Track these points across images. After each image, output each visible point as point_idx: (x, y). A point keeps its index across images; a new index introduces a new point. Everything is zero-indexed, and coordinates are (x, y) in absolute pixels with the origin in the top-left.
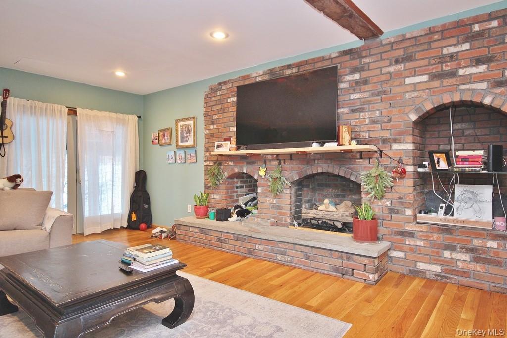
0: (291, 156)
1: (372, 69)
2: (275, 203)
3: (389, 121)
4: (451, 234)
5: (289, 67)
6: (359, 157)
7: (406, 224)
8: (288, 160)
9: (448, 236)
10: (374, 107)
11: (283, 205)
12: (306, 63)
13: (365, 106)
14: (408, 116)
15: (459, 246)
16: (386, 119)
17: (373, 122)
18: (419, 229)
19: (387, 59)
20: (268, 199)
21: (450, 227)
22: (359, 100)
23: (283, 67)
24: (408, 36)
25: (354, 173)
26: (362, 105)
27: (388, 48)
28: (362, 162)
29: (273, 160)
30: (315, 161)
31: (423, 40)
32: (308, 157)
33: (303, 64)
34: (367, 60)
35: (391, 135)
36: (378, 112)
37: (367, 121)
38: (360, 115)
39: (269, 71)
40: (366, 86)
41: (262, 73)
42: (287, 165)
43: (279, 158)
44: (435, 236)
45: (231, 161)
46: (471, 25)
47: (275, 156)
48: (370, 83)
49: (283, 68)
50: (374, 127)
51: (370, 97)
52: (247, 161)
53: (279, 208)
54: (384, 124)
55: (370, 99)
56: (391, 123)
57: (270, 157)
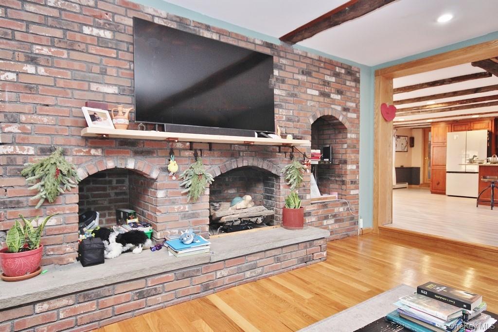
0: (211, 145)
1: (287, 71)
2: (187, 210)
3: (298, 121)
4: (327, 207)
5: (208, 28)
6: (278, 151)
7: (307, 206)
8: (207, 150)
9: (326, 209)
10: (289, 106)
11: (200, 211)
12: (229, 34)
13: (283, 104)
14: (309, 119)
15: (330, 215)
16: (297, 119)
17: (289, 120)
18: (313, 209)
19: (297, 68)
20: (176, 207)
21: (326, 203)
22: (278, 96)
23: (199, 23)
24: (309, 55)
25: (274, 165)
26: (280, 102)
27: (297, 58)
28: (281, 156)
29: (185, 149)
30: (239, 153)
31: (317, 64)
32: (233, 148)
33: (225, 34)
34: (283, 61)
35: (299, 133)
36: (291, 111)
37: (284, 118)
38: (279, 111)
39: (178, 20)
40: (283, 85)
41: (164, 15)
42: (206, 158)
43: (194, 146)
44: (321, 211)
45: (96, 148)
46: (335, 66)
47: (188, 144)
48: (286, 84)
49: (199, 25)
50: (289, 124)
51: (286, 96)
52: (135, 148)
53: (194, 215)
54: (294, 123)
55: (286, 98)
56: (299, 123)
57: (179, 145)
